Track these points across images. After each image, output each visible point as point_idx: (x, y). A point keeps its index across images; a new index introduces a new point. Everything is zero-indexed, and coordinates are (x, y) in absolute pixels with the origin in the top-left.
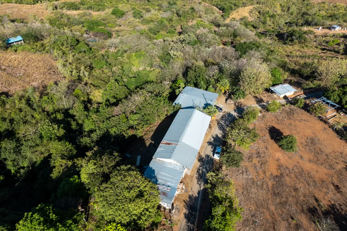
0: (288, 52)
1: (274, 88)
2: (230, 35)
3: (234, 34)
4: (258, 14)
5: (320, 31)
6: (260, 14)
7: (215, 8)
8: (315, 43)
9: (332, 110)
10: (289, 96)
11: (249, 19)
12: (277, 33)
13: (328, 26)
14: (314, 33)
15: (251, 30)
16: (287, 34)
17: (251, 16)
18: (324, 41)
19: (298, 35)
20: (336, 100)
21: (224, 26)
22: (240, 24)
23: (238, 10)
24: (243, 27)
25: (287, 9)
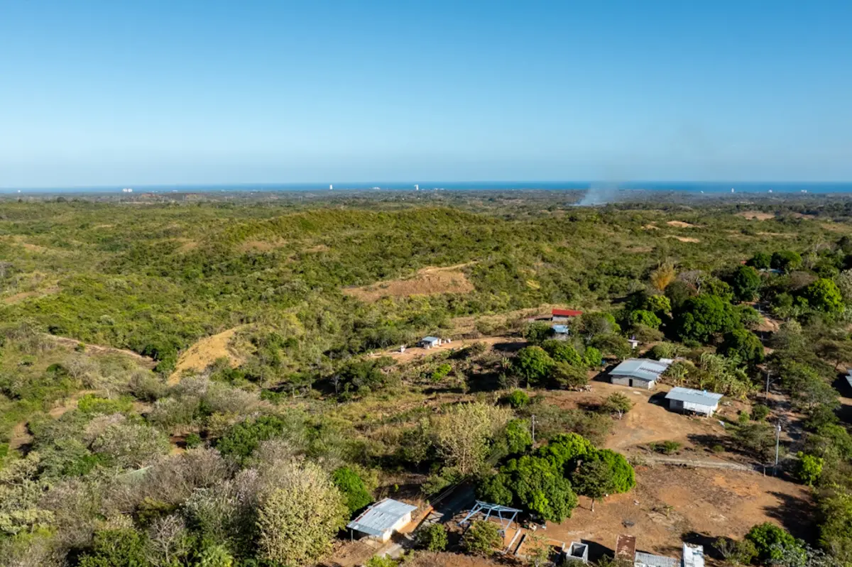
0: (356, 417)
1: (359, 522)
2: (192, 414)
3: (201, 409)
4: (253, 346)
5: (404, 355)
6: (256, 345)
7: (127, 352)
8: (405, 383)
9: (510, 526)
10: (403, 529)
11: (232, 363)
12: (314, 380)
13: (416, 341)
14: (396, 362)
15: (248, 389)
16: (337, 377)
17: (235, 355)
18: (422, 373)
19: (363, 375)
20: (506, 498)
21: (168, 395)
22: (212, 379)
23: (194, 346)
24: (224, 387)
25: (316, 322)
